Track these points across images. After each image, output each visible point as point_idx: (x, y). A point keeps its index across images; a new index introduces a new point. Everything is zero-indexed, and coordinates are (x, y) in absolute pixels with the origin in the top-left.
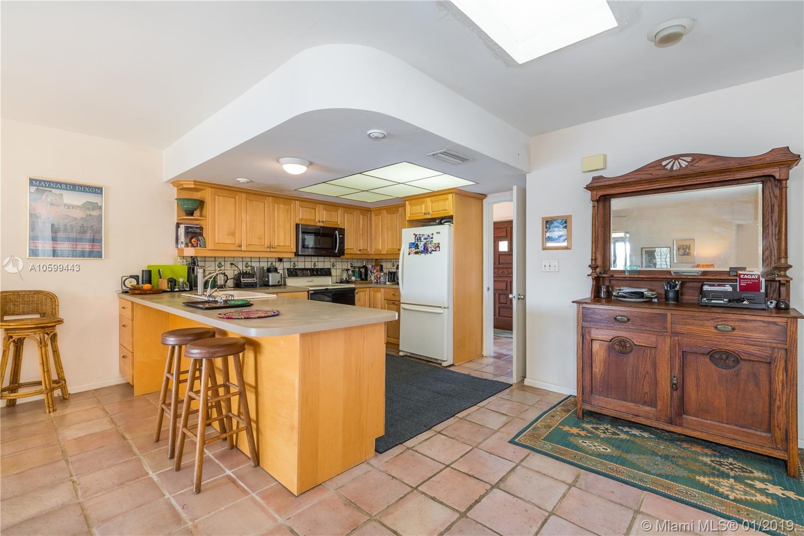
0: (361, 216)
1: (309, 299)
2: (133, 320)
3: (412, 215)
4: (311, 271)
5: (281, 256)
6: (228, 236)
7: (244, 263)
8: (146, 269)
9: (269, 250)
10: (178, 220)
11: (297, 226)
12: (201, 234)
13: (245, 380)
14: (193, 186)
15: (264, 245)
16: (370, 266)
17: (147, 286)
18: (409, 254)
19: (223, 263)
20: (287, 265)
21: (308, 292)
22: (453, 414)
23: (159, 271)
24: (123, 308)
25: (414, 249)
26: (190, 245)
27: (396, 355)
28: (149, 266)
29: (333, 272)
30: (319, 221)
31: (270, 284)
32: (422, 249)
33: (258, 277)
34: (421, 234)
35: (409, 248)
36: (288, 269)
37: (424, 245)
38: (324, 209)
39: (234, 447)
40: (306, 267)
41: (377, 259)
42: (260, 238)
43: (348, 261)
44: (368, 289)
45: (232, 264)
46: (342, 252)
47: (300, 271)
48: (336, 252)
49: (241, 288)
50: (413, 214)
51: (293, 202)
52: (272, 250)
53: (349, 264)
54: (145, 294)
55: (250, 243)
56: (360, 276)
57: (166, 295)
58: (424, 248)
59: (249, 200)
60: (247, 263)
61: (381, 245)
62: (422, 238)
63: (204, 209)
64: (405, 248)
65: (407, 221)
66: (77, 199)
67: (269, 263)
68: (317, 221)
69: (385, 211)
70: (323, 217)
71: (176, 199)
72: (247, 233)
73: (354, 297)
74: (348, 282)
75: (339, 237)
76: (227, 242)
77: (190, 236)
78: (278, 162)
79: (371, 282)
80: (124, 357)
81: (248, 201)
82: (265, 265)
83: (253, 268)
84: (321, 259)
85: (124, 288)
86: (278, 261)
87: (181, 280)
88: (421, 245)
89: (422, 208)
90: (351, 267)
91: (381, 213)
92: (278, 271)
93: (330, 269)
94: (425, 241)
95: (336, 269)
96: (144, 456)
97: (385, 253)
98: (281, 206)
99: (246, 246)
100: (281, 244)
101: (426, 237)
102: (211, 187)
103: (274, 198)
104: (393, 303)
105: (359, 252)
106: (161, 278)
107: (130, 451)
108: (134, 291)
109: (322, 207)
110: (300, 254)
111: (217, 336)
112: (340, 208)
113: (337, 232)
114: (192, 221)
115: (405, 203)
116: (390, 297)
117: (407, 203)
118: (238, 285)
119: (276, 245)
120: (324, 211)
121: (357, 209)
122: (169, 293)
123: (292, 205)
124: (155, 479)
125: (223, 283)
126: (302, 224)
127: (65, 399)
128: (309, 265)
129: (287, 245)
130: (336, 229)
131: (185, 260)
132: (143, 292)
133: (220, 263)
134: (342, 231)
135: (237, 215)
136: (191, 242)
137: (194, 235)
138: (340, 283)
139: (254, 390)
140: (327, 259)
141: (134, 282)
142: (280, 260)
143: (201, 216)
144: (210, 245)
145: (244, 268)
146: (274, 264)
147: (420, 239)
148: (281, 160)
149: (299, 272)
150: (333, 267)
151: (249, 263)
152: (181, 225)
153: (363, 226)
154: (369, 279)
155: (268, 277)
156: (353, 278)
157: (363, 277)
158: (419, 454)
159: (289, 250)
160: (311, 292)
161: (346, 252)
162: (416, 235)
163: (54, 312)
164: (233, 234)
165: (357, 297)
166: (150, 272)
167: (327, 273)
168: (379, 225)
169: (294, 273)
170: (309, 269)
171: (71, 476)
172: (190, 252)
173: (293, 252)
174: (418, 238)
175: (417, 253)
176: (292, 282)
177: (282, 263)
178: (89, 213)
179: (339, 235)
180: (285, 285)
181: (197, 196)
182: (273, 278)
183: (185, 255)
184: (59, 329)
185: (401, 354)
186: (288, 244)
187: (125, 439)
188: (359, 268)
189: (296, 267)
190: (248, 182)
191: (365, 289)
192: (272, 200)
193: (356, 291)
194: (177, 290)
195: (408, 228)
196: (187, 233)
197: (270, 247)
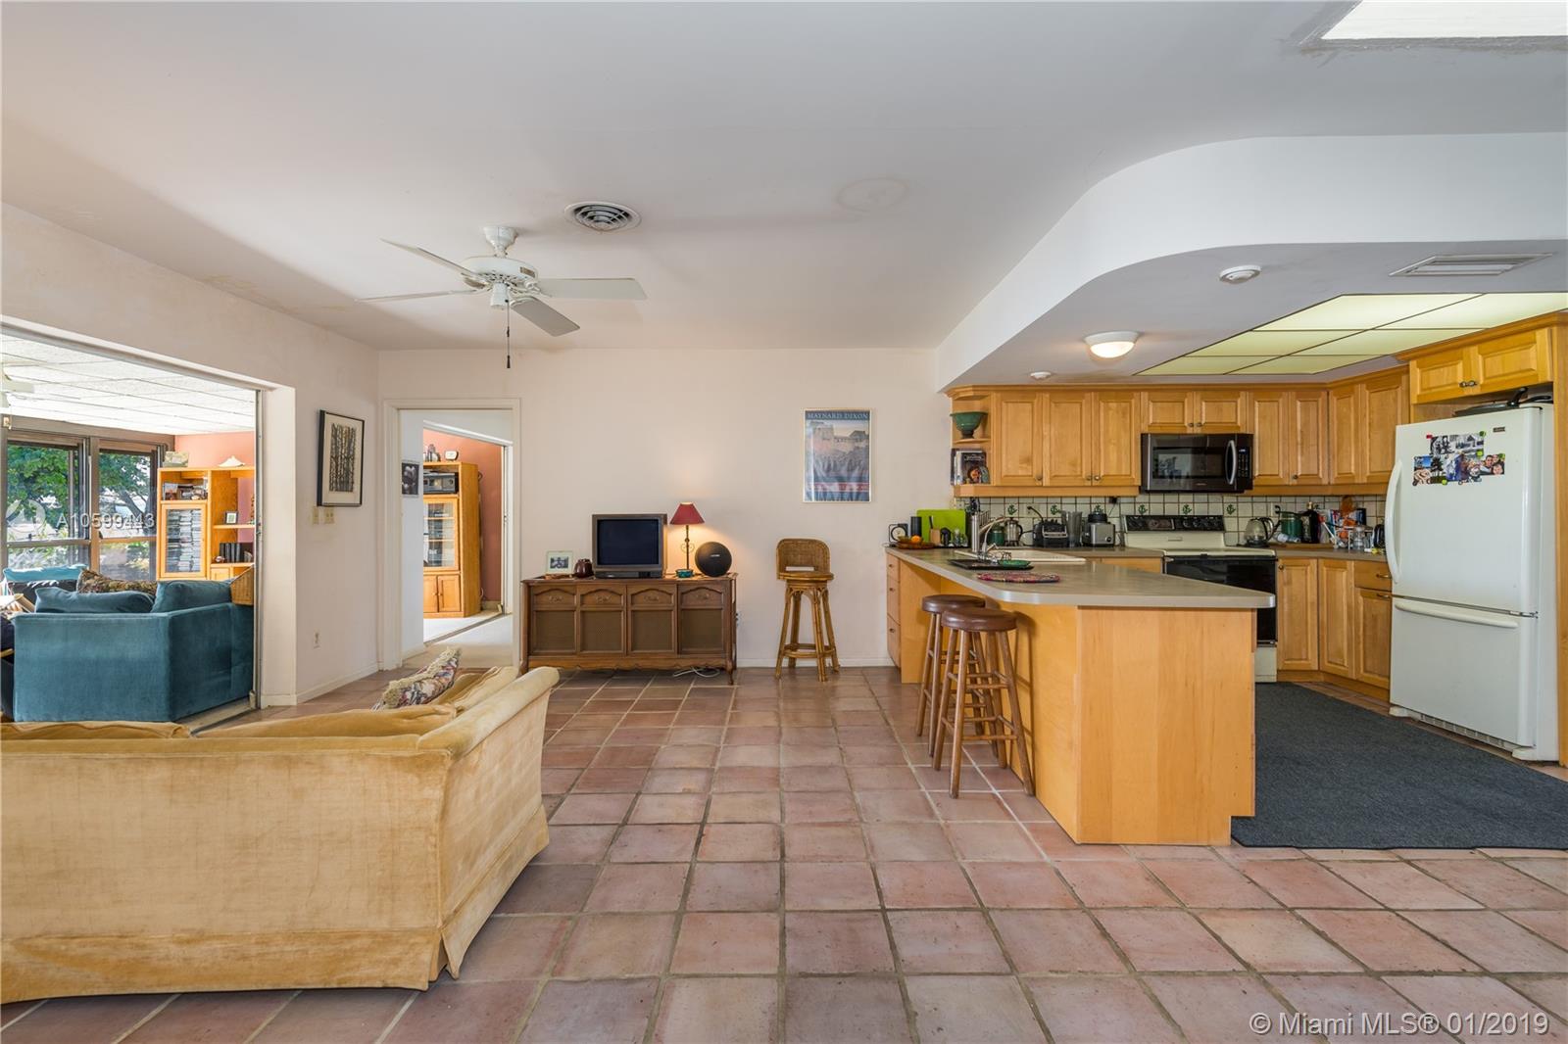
0: (1299, 403)
1: (1164, 572)
2: (899, 582)
3: (1428, 392)
4: (1177, 521)
5: (1114, 493)
6: (1022, 463)
7: (1050, 506)
8: (915, 515)
9: (1089, 483)
10: (954, 444)
11: (1144, 437)
12: (983, 463)
13: (1018, 673)
14: (971, 394)
15: (1081, 475)
16: (1326, 512)
17: (916, 538)
18: (1415, 483)
19: (1016, 507)
20: (1128, 509)
21: (1163, 559)
22: (1474, 845)
23: (930, 518)
24: (890, 566)
25: (1428, 471)
26: (968, 480)
27: (1385, 714)
28: (919, 512)
29: (1230, 523)
30: (1192, 425)
31: (1094, 542)
32: (1452, 471)
33: (1071, 529)
34: (1449, 435)
35: (1416, 469)
36: (1128, 517)
37: (1457, 462)
38: (1202, 399)
39: (1006, 767)
40: (1166, 514)
41: (1346, 497)
42: (1074, 465)
43: (1269, 499)
44: (1315, 561)
45: (1030, 508)
46: (1245, 484)
47: (1153, 521)
48: (1231, 482)
49: (1042, 546)
50: (1430, 389)
51: (1136, 394)
52: (1095, 483)
53: (1272, 506)
54: (914, 549)
55: (1057, 473)
56: (1300, 533)
57: (937, 552)
58: (1458, 469)
59: (1055, 403)
60: (1054, 507)
61: (1354, 466)
62: (1452, 446)
63: (988, 426)
64: (1402, 468)
65: (1415, 405)
66: (844, 428)
67: (1094, 507)
68: (1186, 424)
69: (1364, 386)
70: (1201, 417)
71: (951, 415)
72: (1051, 456)
73: (1273, 576)
74: (1264, 544)
75: (1238, 453)
76: (1020, 473)
77: (968, 467)
78: (1084, 342)
79: (1330, 547)
80: (891, 630)
81: (1053, 405)
82: (1085, 510)
83: (1064, 515)
84: (1203, 497)
85: (892, 540)
86: (1110, 502)
87: (957, 532)
88: (1448, 461)
89: (1455, 371)
90: (1277, 512)
91: (1352, 391)
92: (1109, 520)
93: (1220, 517)
94: (1461, 451)
95: (1238, 517)
96: (906, 746)
97: (1365, 481)
98: (1113, 405)
99: (1051, 479)
100: (1112, 473)
101: (1462, 440)
102: (997, 391)
103: (1098, 393)
104: (1378, 595)
105: (1295, 482)
106: (932, 527)
107: (892, 736)
108: (902, 545)
109: (1197, 397)
110: (1148, 488)
111: (987, 607)
112: (1242, 393)
113: (1232, 442)
114: (973, 445)
115: (1408, 366)
116: (1371, 580)
117: (1413, 364)
118: (1039, 544)
119: (1102, 474)
120: (1204, 403)
121: (1286, 390)
122: (942, 550)
123: (1133, 401)
124: (914, 771)
125: (1014, 538)
126: (1153, 435)
127: (836, 671)
128: (1172, 509)
129: (1123, 473)
130: (1231, 436)
131: (963, 503)
132: (911, 546)
133: (1012, 507)
134: (1245, 441)
135: (1035, 430)
136: (969, 476)
137: (974, 465)
138: (1246, 546)
139: (1028, 688)
140: (1213, 497)
141: (902, 533)
142: (1114, 500)
143: (984, 436)
144: (995, 480)
145: (1050, 515)
146: (1102, 507)
147: (1446, 447)
148: (1088, 339)
149: (1151, 523)
150: (1230, 513)
151: (1058, 507)
152: (957, 452)
153: (1305, 424)
154: (1324, 539)
155: (1090, 531)
156: (1282, 538)
157: (1307, 535)
158: (1332, 875)
159: (1128, 483)
160: (1168, 560)
161: (1254, 482)
162: (1434, 439)
163: (826, 567)
164: (1028, 460)
165: (1281, 577)
166: (920, 519)
167: (1215, 524)
168: (1349, 419)
169: (1139, 523)
170: (1174, 518)
171: (839, 743)
172: (969, 490)
173: (1134, 486)
174: (1440, 445)
175: (1435, 480)
176: (1136, 541)
177: (1117, 507)
178: (856, 444)
179: (1238, 448)
180: (1123, 545)
181: (977, 406)
182: (1097, 532)
183: (962, 495)
184: (830, 586)
185: (1395, 712)
186: (1125, 471)
187: (888, 724)
188: (1298, 516)
189: (1147, 513)
190: (1048, 377)
191: (1306, 561)
192: (1095, 396)
193: (1279, 564)
194: (951, 545)
195: (1415, 422)
196: (964, 463)
197: (1090, 478)
